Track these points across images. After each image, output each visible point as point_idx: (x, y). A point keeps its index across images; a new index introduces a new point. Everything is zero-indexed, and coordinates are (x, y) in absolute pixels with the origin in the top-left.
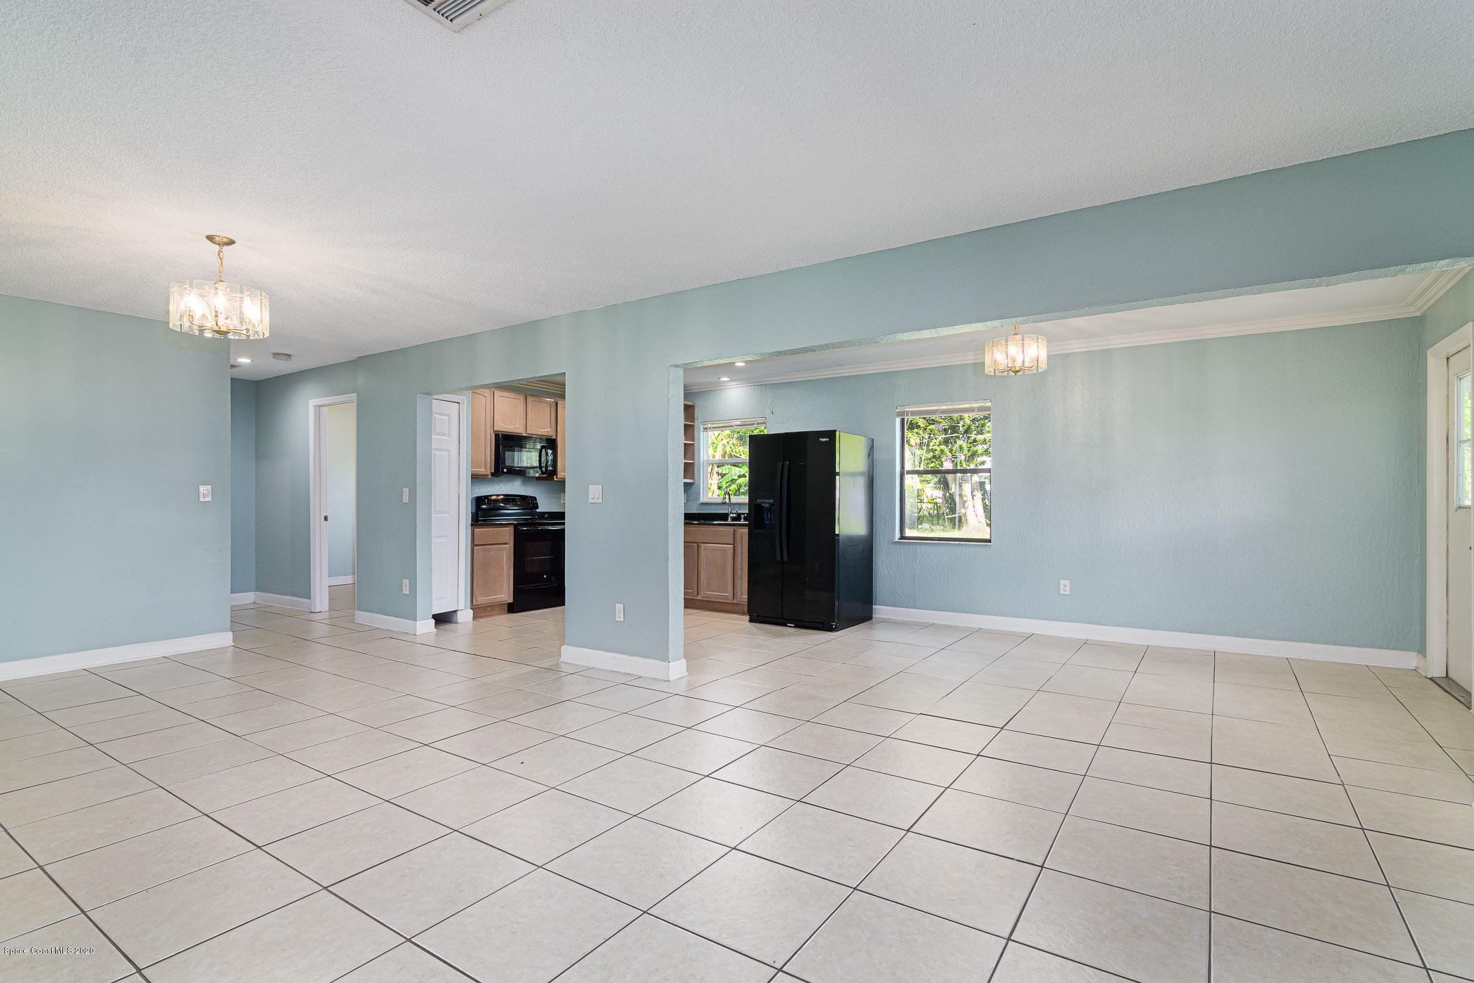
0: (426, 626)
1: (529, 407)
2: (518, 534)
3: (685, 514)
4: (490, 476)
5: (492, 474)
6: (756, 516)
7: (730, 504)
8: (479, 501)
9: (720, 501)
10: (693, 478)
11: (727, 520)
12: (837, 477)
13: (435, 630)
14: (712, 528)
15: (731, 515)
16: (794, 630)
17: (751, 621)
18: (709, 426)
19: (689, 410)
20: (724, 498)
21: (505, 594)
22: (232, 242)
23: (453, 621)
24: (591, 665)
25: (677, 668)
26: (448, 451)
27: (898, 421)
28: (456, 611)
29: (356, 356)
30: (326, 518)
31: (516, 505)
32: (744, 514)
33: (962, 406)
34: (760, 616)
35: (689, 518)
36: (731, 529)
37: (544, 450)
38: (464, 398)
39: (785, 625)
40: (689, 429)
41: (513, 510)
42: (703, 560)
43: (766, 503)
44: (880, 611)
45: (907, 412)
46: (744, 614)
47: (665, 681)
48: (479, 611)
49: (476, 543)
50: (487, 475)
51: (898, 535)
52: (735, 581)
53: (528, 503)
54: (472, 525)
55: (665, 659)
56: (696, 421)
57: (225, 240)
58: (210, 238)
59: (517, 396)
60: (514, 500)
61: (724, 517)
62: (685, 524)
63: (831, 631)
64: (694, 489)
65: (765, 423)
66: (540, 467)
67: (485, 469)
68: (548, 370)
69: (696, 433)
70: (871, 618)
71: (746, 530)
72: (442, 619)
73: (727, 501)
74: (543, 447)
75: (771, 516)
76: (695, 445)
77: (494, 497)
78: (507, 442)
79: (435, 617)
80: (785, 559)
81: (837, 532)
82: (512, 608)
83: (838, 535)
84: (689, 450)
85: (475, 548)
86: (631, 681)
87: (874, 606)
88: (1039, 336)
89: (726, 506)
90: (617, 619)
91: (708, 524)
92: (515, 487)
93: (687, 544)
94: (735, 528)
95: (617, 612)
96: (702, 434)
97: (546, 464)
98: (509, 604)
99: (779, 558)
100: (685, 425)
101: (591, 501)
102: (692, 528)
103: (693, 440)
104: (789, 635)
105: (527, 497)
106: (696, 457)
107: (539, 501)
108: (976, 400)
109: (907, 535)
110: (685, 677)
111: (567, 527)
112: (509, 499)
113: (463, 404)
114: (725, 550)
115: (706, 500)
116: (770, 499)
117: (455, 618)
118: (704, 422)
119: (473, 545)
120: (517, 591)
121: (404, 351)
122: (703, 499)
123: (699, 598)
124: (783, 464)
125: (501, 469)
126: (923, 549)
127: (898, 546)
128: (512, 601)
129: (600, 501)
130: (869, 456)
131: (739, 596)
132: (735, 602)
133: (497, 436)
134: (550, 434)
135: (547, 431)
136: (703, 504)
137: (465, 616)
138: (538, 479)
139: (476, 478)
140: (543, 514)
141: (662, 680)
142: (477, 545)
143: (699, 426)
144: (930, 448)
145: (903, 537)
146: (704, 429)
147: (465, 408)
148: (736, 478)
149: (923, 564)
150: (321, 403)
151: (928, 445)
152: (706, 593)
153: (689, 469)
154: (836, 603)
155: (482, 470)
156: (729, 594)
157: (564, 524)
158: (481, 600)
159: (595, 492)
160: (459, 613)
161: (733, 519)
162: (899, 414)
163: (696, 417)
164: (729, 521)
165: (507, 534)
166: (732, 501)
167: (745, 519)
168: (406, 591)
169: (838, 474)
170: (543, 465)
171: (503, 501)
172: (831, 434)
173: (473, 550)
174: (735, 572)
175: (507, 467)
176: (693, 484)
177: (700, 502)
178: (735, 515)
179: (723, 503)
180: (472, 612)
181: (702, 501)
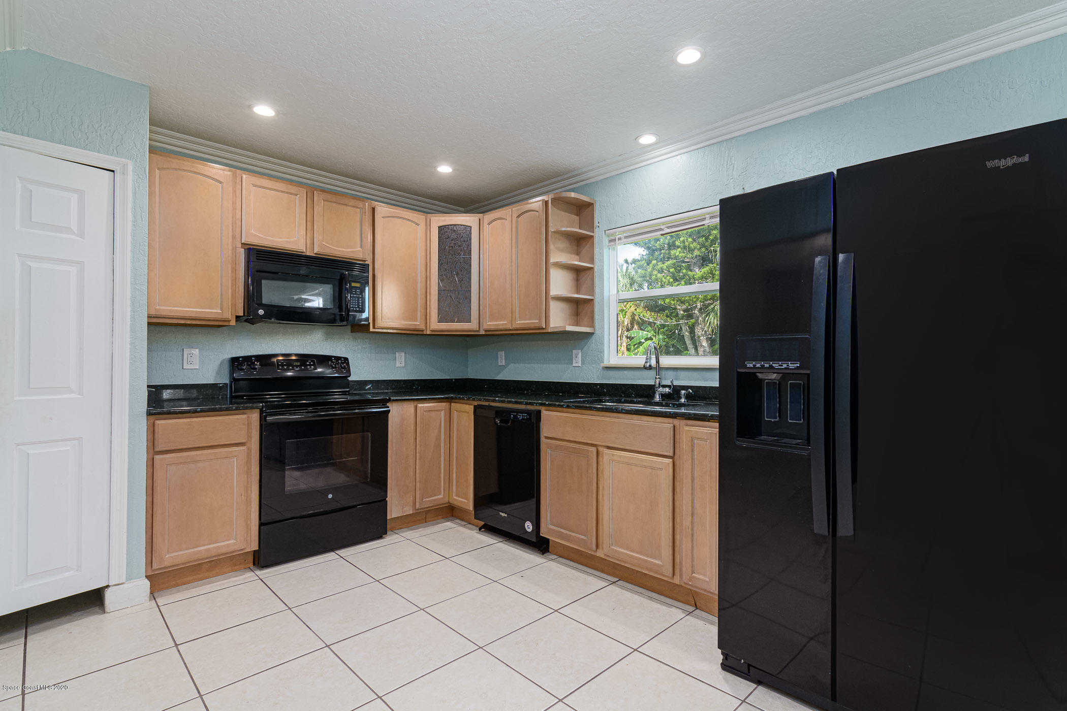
1: (318, 209)
4: (233, 323)
7: (659, 369)
10: (592, 324)
15: (661, 389)
26: (79, 264)
36: (666, 425)
40: (585, 242)
42: (609, 482)
48: (165, 579)
49: (160, 447)
50: (227, 321)
52: (682, 539)
54: (149, 414)
56: (596, 230)
61: (649, 393)
64: (593, 344)
66: (339, 309)
67: (222, 309)
69: (596, 250)
76: (596, 270)
84: (584, 275)
85: (157, 457)
89: (652, 373)
94: (676, 422)
96: (606, 251)
102: (588, 418)
103: (593, 263)
106: (597, 290)
107: (352, 364)
113: (124, 173)
114: (656, 469)
115: (614, 361)
118: (607, 235)
119: (153, 449)
122: (609, 359)
123: (601, 553)
125: (253, 310)
133: (247, 252)
134: (361, 256)
135: (354, 252)
136: (608, 368)
142: (163, 451)
143: (601, 238)
146: (610, 241)
148: (643, 340)
152: (614, 549)
153: (584, 309)
155: (213, 312)
156: (665, 561)
160: (110, 592)
163: (596, 224)
165: (241, 427)
170: (345, 305)
173: (151, 464)
174: (678, 519)
175: (262, 306)
176: (593, 334)
177: (602, 365)
178: (667, 390)
179: (645, 368)
180: (147, 583)
181: (606, 363)
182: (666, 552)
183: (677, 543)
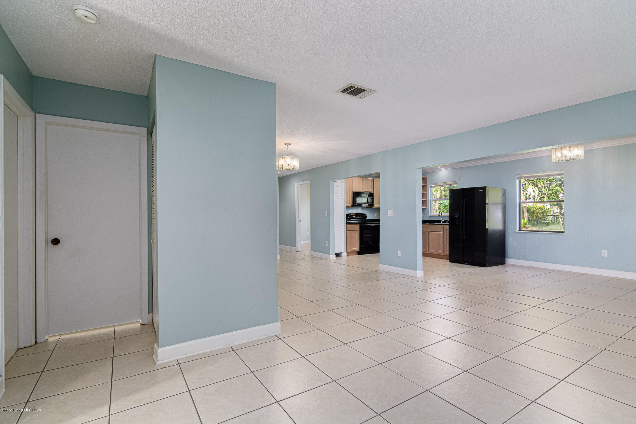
0: (333, 257)
1: (364, 182)
2: (361, 227)
3: (423, 220)
5: (352, 206)
6: (452, 222)
7: (442, 216)
8: (347, 215)
9: (437, 215)
10: (426, 206)
11: (440, 223)
12: (487, 205)
13: (336, 258)
14: (434, 226)
15: (442, 221)
16: (468, 266)
17: (450, 262)
18: (433, 185)
19: (424, 180)
20: (439, 214)
21: (357, 248)
22: (290, 144)
23: (341, 256)
24: (389, 271)
25: (420, 273)
26: (339, 199)
27: (517, 181)
28: (341, 253)
29: (310, 169)
30: (300, 221)
31: (359, 217)
32: (447, 220)
33: (549, 174)
34: (454, 260)
35: (425, 222)
36: (442, 226)
37: (369, 197)
38: (343, 181)
39: (465, 264)
40: (424, 187)
41: (358, 218)
42: (431, 238)
43: (456, 216)
44: (509, 261)
45: (522, 177)
46: (447, 260)
47: (416, 277)
48: (349, 253)
50: (350, 206)
51: (518, 229)
52: (444, 246)
53: (364, 216)
54: (346, 224)
55: (416, 270)
56: (427, 184)
57: (289, 144)
58: (285, 144)
59: (360, 178)
60: (359, 215)
61: (439, 221)
62: (423, 224)
63: (485, 267)
64: (426, 211)
65: (457, 184)
66: (368, 203)
67: (350, 204)
68: (374, 171)
69: (427, 189)
70: (505, 263)
71: (448, 227)
72: (338, 255)
73: (440, 215)
74: (369, 196)
75: (458, 221)
76: (427, 193)
77: (352, 214)
78: (356, 195)
79: (335, 254)
80: (465, 238)
81: (487, 228)
82: (359, 253)
83: (488, 229)
84: (424, 195)
85: (347, 231)
86: (403, 276)
87: (506, 259)
88: (578, 145)
89: (440, 217)
90: (398, 256)
91: (432, 224)
92: (359, 211)
93: (424, 232)
94: (444, 225)
95: (398, 253)
96: (430, 189)
97: (370, 202)
98: (358, 251)
99: (462, 237)
100: (422, 186)
101: (389, 215)
102: (426, 226)
103: (426, 191)
104: (466, 267)
105: (363, 214)
106: (428, 198)
107: (367, 215)
108: (556, 171)
109: (522, 229)
110: (423, 277)
111: (381, 224)
112: (357, 215)
114: (439, 234)
115: (431, 215)
116: (458, 214)
117: (341, 255)
118: (431, 184)
119: (347, 230)
120: (361, 248)
121: (325, 167)
122: (430, 214)
123: (429, 252)
124: (463, 200)
125: (355, 204)
126: (530, 235)
127: (517, 234)
128: (359, 250)
129: (392, 215)
130: (503, 196)
131: (445, 252)
132: (444, 254)
133: (353, 193)
134: (371, 191)
135: (370, 190)
136: (430, 216)
137: (344, 254)
138: (367, 207)
139: (347, 207)
140: (369, 220)
141: (414, 277)
142: (348, 231)
143: (428, 186)
144: (550, 188)
145: (520, 230)
146: (431, 187)
147: (344, 184)
149: (530, 241)
150: (298, 184)
151: (549, 187)
152: (431, 251)
153: (424, 203)
154: (487, 256)
155: (348, 205)
156: (441, 251)
157: (380, 223)
158: (349, 249)
159: (390, 213)
160: (342, 253)
161: (443, 222)
162: (518, 178)
164: (442, 223)
165: (357, 227)
166: (443, 215)
167: (448, 222)
168: (327, 245)
169: (488, 204)
170: (369, 202)
171: (355, 215)
172: (484, 188)
173: (346, 232)
174: (444, 243)
175: (357, 203)
176: (426, 208)
177: (429, 215)
178: (444, 221)
179: (438, 216)
180: (346, 253)
181: (430, 215)
182: (442, 249)
183: (444, 247)
